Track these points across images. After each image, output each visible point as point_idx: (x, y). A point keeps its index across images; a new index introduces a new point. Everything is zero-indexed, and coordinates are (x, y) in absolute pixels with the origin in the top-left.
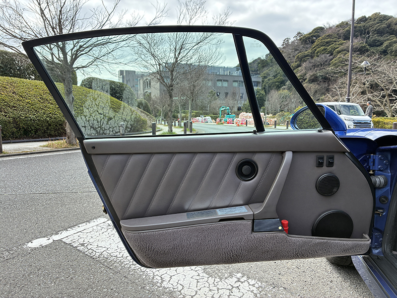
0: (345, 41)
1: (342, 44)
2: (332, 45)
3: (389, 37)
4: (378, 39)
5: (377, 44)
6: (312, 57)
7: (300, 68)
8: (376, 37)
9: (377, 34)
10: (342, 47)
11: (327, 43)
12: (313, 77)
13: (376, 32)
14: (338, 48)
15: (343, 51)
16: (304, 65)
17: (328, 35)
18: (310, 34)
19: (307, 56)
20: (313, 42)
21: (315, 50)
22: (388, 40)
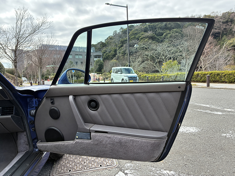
1: (143, 34)
2: (138, 35)
5: (160, 34)
7: (122, 47)
8: (160, 31)
10: (143, 36)
11: (136, 33)
13: (159, 28)
14: (141, 36)
15: (144, 38)
16: (124, 45)
17: (136, 30)
19: (126, 40)
21: (130, 37)
22: (165, 32)
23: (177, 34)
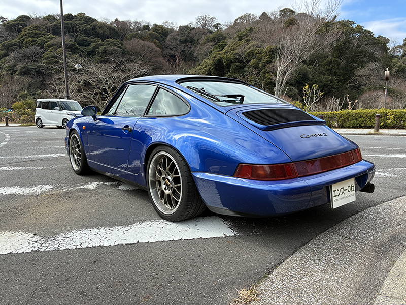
0: (54, 36)
1: (51, 38)
2: (41, 38)
3: (95, 39)
4: (86, 39)
5: (85, 44)
6: (21, 48)
7: (7, 58)
8: (83, 37)
9: (84, 34)
10: (52, 41)
11: (36, 34)
12: (25, 69)
13: (83, 32)
14: (48, 41)
15: (53, 45)
16: (12, 54)
17: (36, 27)
18: (15, 21)
19: (15, 45)
20: (19, 31)
21: (24, 40)
22: (94, 41)
23: (115, 48)
